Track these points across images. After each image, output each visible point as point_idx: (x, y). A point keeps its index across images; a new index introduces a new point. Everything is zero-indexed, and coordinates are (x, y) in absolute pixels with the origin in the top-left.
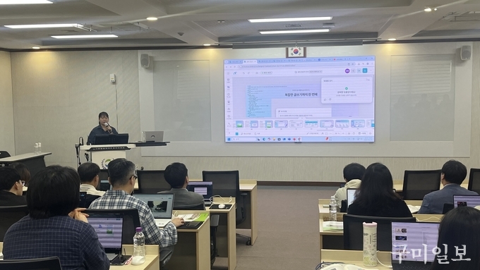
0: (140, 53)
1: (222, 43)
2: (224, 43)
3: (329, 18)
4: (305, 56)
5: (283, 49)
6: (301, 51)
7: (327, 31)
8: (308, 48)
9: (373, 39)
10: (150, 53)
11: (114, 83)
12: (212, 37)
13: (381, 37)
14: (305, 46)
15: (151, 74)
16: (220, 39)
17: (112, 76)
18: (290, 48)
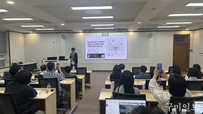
0: (61, 34)
1: (84, 32)
2: (85, 31)
3: (113, 25)
4: (108, 35)
5: (102, 33)
6: (107, 34)
7: (113, 28)
8: (109, 33)
9: (126, 31)
10: (64, 34)
11: (54, 42)
12: (82, 30)
13: (128, 30)
14: (108, 32)
15: (64, 40)
16: (84, 30)
17: (53, 41)
18: (103, 33)
